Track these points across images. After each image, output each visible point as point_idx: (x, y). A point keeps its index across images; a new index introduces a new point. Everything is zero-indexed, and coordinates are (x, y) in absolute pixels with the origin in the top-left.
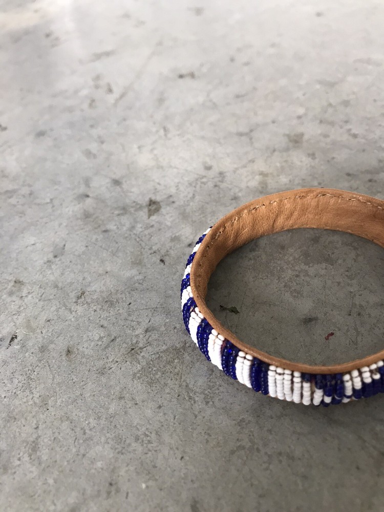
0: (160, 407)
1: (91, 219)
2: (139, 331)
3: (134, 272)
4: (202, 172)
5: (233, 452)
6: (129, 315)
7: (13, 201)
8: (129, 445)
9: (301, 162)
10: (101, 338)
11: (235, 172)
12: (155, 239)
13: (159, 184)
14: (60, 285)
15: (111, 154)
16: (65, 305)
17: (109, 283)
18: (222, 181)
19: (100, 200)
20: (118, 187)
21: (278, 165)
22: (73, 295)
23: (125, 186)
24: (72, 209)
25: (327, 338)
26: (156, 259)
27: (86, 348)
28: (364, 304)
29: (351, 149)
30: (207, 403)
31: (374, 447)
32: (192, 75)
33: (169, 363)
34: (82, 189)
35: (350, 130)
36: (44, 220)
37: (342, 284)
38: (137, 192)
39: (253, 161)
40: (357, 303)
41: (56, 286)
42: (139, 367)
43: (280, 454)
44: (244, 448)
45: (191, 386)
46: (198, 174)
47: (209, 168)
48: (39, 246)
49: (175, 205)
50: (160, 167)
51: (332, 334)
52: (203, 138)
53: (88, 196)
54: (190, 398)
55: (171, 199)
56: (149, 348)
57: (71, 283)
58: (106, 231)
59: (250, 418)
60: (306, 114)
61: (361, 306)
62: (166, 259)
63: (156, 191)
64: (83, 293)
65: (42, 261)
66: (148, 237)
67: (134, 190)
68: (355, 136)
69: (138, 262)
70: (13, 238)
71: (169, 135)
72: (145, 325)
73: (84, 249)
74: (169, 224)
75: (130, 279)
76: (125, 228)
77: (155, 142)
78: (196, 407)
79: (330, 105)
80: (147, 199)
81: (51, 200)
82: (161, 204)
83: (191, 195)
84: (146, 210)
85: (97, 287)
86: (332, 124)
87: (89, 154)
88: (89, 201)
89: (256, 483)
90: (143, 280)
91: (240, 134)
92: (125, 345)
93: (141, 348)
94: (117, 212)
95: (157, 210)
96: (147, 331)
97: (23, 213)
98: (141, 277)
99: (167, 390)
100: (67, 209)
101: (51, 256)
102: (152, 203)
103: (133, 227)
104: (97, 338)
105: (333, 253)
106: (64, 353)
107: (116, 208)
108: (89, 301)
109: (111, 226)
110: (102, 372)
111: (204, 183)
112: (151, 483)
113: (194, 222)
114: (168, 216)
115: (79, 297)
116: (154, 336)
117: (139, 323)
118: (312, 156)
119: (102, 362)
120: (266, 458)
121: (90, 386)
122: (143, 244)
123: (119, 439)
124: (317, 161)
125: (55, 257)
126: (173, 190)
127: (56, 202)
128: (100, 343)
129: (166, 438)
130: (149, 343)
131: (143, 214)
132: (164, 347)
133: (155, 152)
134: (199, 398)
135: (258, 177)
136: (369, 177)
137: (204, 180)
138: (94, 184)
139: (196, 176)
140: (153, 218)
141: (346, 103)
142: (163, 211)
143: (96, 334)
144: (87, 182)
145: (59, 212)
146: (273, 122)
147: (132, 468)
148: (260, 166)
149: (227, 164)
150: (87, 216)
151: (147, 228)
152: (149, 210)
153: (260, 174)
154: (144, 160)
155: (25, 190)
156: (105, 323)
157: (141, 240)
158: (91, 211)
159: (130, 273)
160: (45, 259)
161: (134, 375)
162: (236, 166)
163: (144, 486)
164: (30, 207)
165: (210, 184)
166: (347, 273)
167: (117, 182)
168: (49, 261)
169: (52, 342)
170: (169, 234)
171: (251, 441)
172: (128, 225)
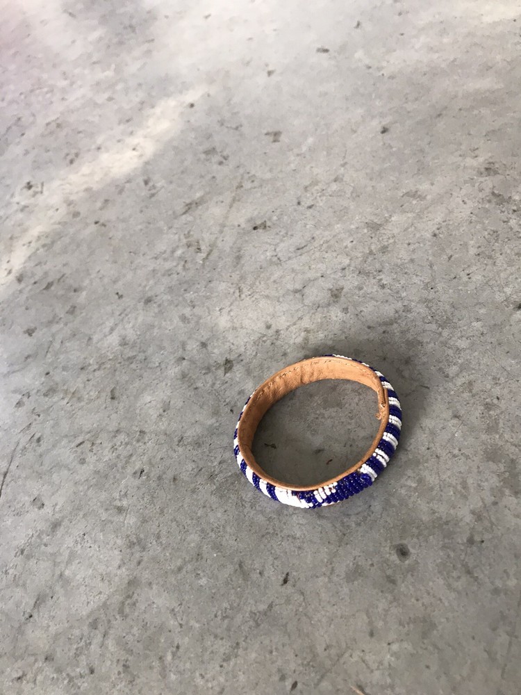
0: (225, 511)
1: (186, 379)
2: (215, 463)
3: (213, 420)
4: (264, 331)
5: (263, 536)
6: (210, 453)
7: (133, 366)
8: (208, 534)
9: (337, 317)
10: (193, 469)
11: (287, 329)
12: (228, 393)
13: (233, 344)
14: (168, 433)
15: (200, 318)
16: (171, 447)
17: (198, 430)
18: (277, 339)
19: (192, 362)
20: (204, 349)
21: (319, 320)
22: (176, 439)
23: (209, 348)
24: (173, 371)
25: (328, 463)
26: (227, 409)
27: (185, 476)
28: (355, 438)
29: (377, 301)
30: (252, 508)
31: (341, 531)
32: (264, 226)
33: (232, 483)
34: (180, 353)
35: (381, 280)
36: (156, 382)
37: (345, 423)
38: (218, 353)
39: (301, 318)
40: (352, 437)
41: (166, 434)
42: (215, 487)
43: (288, 536)
44: (269, 533)
45: (244, 498)
46: (260, 333)
47: (269, 327)
48: (154, 403)
49: (243, 363)
50: (234, 328)
51: (331, 460)
52: (267, 297)
53: (184, 359)
54: (243, 505)
55: (241, 358)
56: (221, 475)
57: (175, 431)
58: (196, 388)
59: (275, 516)
60: (349, 265)
61: (353, 439)
62: (234, 409)
63: (231, 350)
64: (182, 438)
65: (156, 416)
66: (223, 391)
67: (216, 351)
68: (383, 287)
69: (216, 413)
70: (137, 397)
71: (243, 296)
72: (219, 459)
73: (182, 403)
74: (238, 379)
75: (211, 426)
76: (208, 385)
77: (231, 304)
78: (246, 511)
79: (371, 253)
80: (224, 359)
81: (160, 363)
82: (234, 362)
83: (254, 353)
84: (223, 369)
85: (191, 433)
86: (368, 274)
87: (184, 319)
88: (185, 363)
89: (273, 552)
90: (219, 426)
91: (296, 291)
92: (207, 473)
93: (216, 475)
94: (204, 372)
95: (230, 368)
96: (220, 463)
97: (141, 376)
98: (218, 424)
99: (230, 501)
100: (170, 372)
101: (161, 410)
102: (228, 361)
103: (214, 384)
104: (191, 469)
105: (343, 399)
106: (172, 480)
107: (203, 368)
108: (186, 443)
109: (199, 384)
110: (193, 491)
111: (264, 342)
112: (219, 554)
113: (254, 377)
114: (238, 372)
115: (180, 441)
116: (224, 466)
117: (215, 458)
118: (345, 310)
119: (194, 485)
120: (280, 539)
121: (187, 500)
122: (220, 398)
123: (203, 531)
124: (348, 315)
125: (164, 411)
126: (243, 349)
127: (163, 366)
128: (192, 472)
129: (228, 529)
130: (221, 472)
131: (221, 372)
132: (230, 474)
133: (232, 314)
134: (248, 505)
135: (303, 334)
136: (384, 328)
137: (265, 339)
138: (189, 347)
139: (260, 335)
140: (228, 375)
141: (384, 250)
142: (235, 368)
143: (190, 466)
144: (184, 345)
145: (165, 374)
146: (322, 276)
147: (210, 546)
148: (306, 323)
149: (282, 322)
150: (184, 376)
151: (223, 384)
152: (225, 369)
153: (305, 331)
154: (223, 322)
155: (141, 356)
156: (195, 459)
157: (219, 395)
158: (186, 371)
159: (211, 421)
160: (158, 413)
161: (212, 492)
162: (288, 324)
163: (215, 555)
164: (146, 371)
165: (269, 342)
166: (349, 414)
167: (204, 345)
168: (160, 415)
169: (164, 473)
170: (237, 389)
171: (274, 529)
172: (210, 383)
